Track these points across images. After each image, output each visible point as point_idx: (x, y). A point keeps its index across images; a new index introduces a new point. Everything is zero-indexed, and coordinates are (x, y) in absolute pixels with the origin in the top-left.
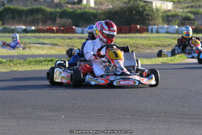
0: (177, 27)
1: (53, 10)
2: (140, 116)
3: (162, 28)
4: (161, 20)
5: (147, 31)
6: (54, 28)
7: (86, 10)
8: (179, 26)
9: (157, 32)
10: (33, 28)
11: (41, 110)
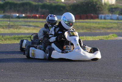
0: (118, 16)
1: (37, 3)
2: (71, 75)
3: (108, 16)
4: (107, 11)
5: (98, 18)
6: (37, 16)
7: (59, 4)
8: (119, 15)
9: (105, 19)
10: (24, 15)
11: (7, 71)
